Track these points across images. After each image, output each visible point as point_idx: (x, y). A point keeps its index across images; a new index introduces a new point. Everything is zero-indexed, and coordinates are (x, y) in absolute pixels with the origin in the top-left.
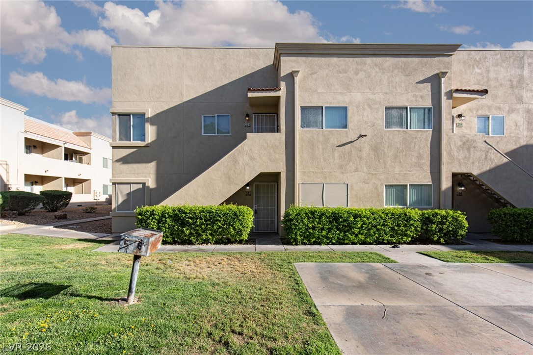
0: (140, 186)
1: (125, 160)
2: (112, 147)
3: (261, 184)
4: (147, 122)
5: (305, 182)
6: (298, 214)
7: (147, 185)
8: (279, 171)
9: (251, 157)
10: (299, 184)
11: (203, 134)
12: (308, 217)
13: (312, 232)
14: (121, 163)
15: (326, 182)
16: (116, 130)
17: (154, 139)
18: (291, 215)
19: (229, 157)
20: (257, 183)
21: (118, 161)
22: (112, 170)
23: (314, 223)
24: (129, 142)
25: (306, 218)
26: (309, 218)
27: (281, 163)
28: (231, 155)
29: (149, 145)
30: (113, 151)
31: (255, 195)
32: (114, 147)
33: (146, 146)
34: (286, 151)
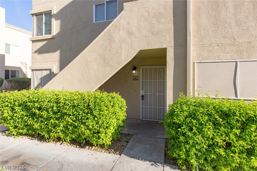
0: (48, 72)
1: (40, 51)
2: (32, 41)
3: (148, 67)
4: (53, 17)
5: (203, 60)
6: (192, 115)
7: (52, 71)
8: (164, 47)
9: (129, 32)
10: (194, 63)
11: (94, 22)
12: (214, 123)
13: (223, 153)
14: (37, 53)
15: (241, 58)
16: (34, 28)
17: (58, 31)
18: (178, 115)
19: (104, 35)
20: (144, 67)
21: (36, 52)
22: (32, 60)
23: (227, 135)
24: (42, 36)
25: (210, 125)
26: (216, 124)
27: (168, 36)
28: (106, 32)
29: (54, 37)
30: (32, 44)
31: (143, 79)
32: (33, 41)
33: (52, 38)
34: (174, 19)
